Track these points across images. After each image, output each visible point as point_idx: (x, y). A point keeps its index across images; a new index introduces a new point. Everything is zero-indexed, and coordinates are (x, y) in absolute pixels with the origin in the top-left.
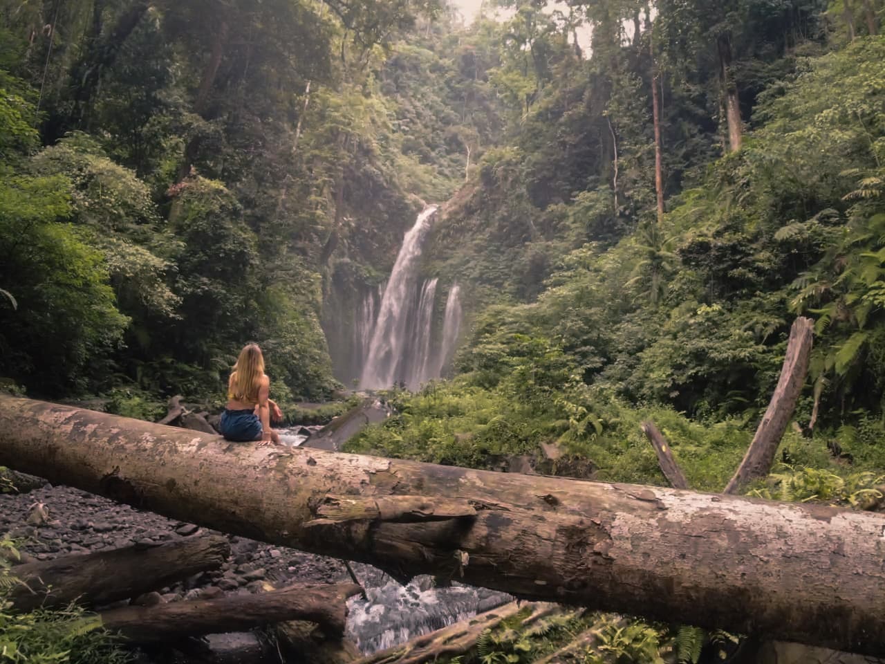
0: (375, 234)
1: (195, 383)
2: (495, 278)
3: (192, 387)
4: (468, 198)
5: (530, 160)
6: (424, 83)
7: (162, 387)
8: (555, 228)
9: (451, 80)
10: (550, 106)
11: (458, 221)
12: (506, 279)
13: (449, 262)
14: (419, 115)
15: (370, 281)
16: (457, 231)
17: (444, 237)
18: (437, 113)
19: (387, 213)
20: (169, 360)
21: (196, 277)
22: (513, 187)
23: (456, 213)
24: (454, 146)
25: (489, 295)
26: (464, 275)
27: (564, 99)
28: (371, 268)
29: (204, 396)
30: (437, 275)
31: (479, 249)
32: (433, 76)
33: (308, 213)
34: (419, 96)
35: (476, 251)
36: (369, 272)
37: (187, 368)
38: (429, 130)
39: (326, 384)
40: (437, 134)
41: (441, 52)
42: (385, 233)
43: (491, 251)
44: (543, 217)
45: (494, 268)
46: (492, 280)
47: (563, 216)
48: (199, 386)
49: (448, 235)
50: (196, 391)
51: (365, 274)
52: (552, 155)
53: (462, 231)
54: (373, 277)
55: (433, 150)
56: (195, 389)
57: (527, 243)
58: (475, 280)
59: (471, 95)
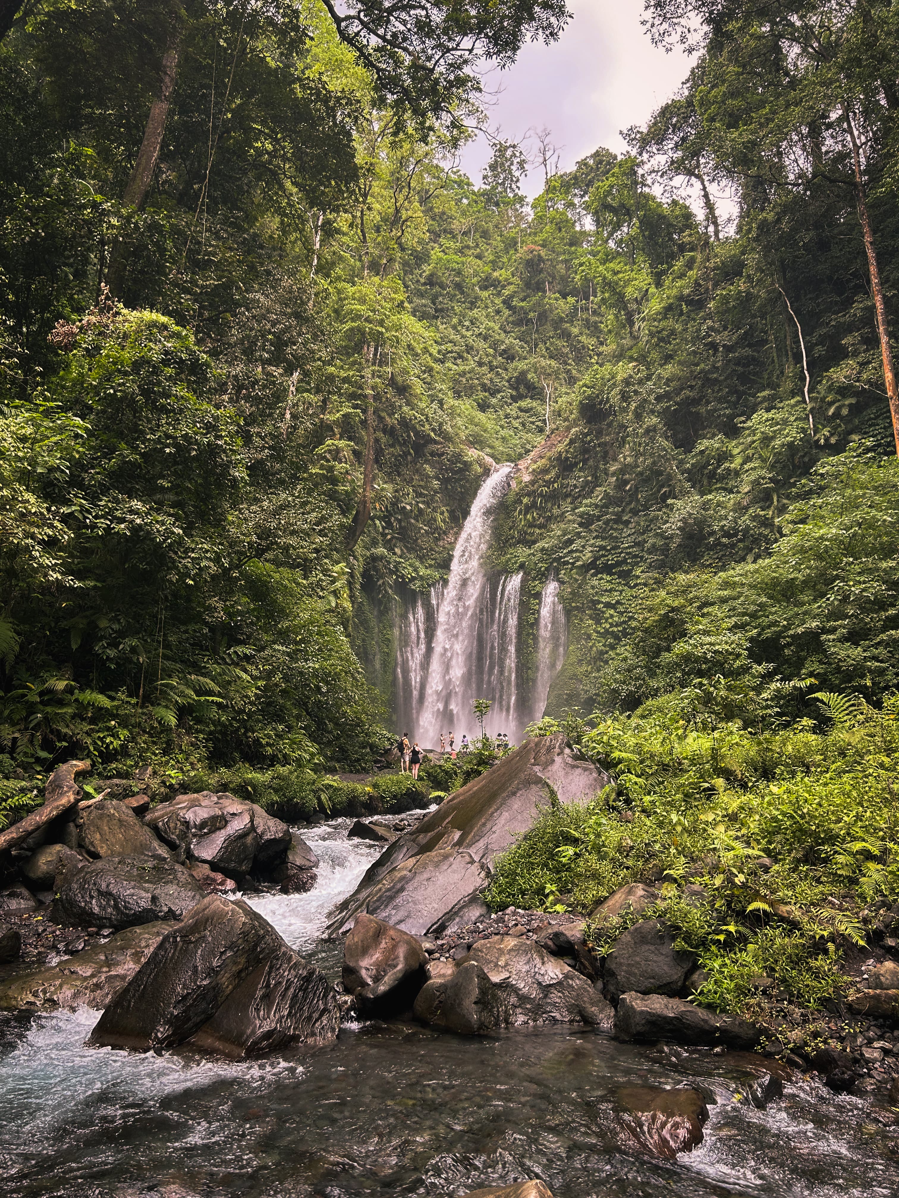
0: (420, 511)
1: (124, 733)
2: (618, 564)
3: (116, 743)
4: (561, 447)
5: (659, 377)
6: (473, 305)
7: (47, 745)
8: (712, 475)
9: (511, 297)
10: (686, 292)
11: (548, 483)
12: (637, 564)
13: (539, 545)
14: (469, 349)
15: (418, 583)
16: (548, 498)
17: (528, 509)
18: (494, 345)
19: (438, 479)
20: (61, 685)
21: (116, 501)
22: (638, 416)
23: (545, 471)
24: (522, 389)
25: (610, 591)
26: (567, 563)
27: (707, 279)
28: (417, 564)
29: (143, 760)
30: (522, 566)
31: (587, 522)
32: (485, 294)
33: (322, 467)
34: (467, 323)
35: (581, 525)
36: (416, 570)
37: (103, 700)
38: (485, 369)
39: (375, 740)
40: (498, 374)
41: (493, 262)
42: (434, 510)
43: (607, 523)
44: (691, 461)
45: (613, 548)
46: (613, 566)
47: (724, 456)
48: (133, 739)
49: (534, 505)
50: (123, 752)
51: (408, 572)
52: (697, 365)
53: (554, 497)
54: (422, 578)
55: (493, 395)
56: (124, 747)
57: (670, 501)
58: (586, 568)
59: (543, 317)
